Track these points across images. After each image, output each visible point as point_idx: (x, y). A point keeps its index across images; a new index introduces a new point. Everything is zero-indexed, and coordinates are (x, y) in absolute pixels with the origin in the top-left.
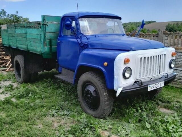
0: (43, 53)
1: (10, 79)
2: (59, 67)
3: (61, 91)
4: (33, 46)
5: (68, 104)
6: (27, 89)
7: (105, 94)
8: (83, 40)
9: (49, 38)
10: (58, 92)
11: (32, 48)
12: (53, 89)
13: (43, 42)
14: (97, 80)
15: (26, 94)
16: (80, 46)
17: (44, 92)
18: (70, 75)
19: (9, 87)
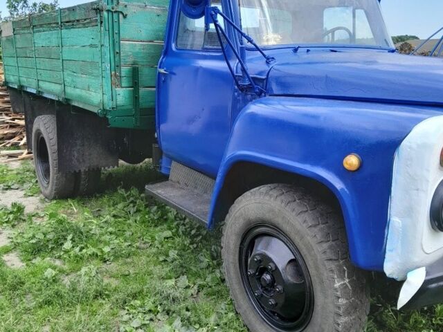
0: (108, 108)
1: (24, 182)
2: (161, 158)
3: (168, 233)
4: (78, 86)
5: (188, 287)
6: (61, 222)
7: (337, 285)
8: (248, 66)
9: (130, 60)
10: (157, 238)
11: (78, 92)
12: (143, 222)
13: (109, 72)
14: (305, 221)
15: (56, 242)
16: (238, 86)
17: (115, 233)
18: (196, 188)
19: (11, 213)
